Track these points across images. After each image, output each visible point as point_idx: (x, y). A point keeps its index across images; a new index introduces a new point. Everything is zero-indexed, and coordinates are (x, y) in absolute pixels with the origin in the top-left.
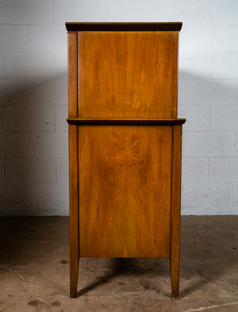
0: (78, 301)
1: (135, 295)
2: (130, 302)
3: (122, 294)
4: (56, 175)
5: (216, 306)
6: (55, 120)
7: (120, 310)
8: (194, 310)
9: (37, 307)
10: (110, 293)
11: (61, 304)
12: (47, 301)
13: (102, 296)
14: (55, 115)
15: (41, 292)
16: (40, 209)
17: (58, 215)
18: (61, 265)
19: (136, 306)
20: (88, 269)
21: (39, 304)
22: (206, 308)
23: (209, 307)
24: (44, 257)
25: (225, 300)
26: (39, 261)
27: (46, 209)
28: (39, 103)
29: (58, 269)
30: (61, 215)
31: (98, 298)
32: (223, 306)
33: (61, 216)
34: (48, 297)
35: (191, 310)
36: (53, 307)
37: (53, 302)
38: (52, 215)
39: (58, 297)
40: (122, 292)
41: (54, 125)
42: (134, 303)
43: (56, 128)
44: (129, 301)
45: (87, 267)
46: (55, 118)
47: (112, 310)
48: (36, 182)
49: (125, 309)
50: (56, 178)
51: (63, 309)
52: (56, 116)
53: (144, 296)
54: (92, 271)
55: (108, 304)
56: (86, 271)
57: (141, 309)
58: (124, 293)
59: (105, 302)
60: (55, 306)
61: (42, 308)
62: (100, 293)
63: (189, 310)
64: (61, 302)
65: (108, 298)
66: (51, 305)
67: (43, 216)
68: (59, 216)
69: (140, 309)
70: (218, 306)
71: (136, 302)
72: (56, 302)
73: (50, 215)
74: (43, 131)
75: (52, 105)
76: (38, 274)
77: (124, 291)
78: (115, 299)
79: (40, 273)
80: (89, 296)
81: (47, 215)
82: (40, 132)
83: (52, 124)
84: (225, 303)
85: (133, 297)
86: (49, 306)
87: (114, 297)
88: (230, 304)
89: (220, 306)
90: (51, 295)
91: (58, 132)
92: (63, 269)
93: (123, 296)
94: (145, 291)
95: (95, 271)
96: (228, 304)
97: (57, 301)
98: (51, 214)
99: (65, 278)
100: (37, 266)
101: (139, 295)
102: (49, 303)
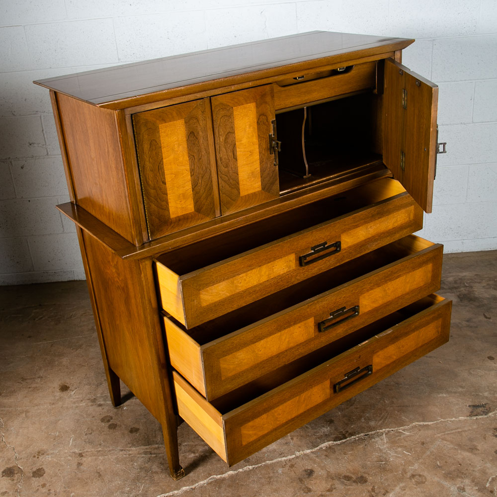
0: (68, 467)
1: (145, 453)
2: (136, 466)
3: (129, 451)
4: (62, 221)
5: (251, 467)
6: (45, 138)
7: (119, 483)
8: (219, 476)
9: (13, 480)
10: (113, 450)
11: (44, 473)
12: (28, 467)
13: (102, 455)
14: (43, 130)
15: (23, 451)
16: (47, 273)
17: (76, 279)
18: (59, 393)
19: (143, 474)
20: (94, 400)
21: (16, 474)
22: (236, 472)
23: (241, 470)
24: (39, 378)
25: (266, 455)
26: (30, 388)
27: (55, 271)
28: (14, 113)
29: (53, 404)
30: (81, 279)
31: (96, 459)
32: (259, 467)
33: (80, 281)
34: (30, 460)
35: (215, 476)
36: (34, 479)
37: (35, 469)
38: (66, 280)
39: (44, 459)
40: (130, 447)
41: (43, 145)
42: (141, 468)
43: (49, 151)
44: (135, 464)
45: (94, 397)
46: (44, 135)
47: (109, 481)
48: (32, 235)
49: (127, 481)
50: (63, 226)
51: (46, 483)
52: (44, 132)
53: (159, 454)
54: (100, 405)
55: (106, 471)
56: (92, 405)
57: (147, 480)
58: (133, 448)
59: (102, 468)
60: (36, 477)
61: (19, 482)
62: (100, 451)
63: (212, 477)
64: (46, 470)
65: (109, 459)
66: (32, 475)
67: (52, 281)
68: (77, 281)
69: (146, 478)
70: (254, 466)
71: (144, 466)
72: (39, 470)
73: (63, 281)
74: (29, 157)
75: (34, 114)
76: (24, 415)
77: (133, 445)
78: (118, 461)
79: (28, 412)
80: (85, 457)
81: (60, 280)
82: (25, 159)
83: (40, 145)
84: (265, 461)
85: (143, 455)
86: (29, 478)
87: (117, 458)
88: (270, 462)
89: (256, 466)
90: (34, 457)
91: (53, 156)
92: (60, 403)
93: (130, 455)
94: (162, 444)
95: (104, 404)
96: (268, 462)
97: (41, 467)
98: (65, 278)
99: (60, 422)
100: (26, 397)
101: (153, 452)
102: (30, 472)
